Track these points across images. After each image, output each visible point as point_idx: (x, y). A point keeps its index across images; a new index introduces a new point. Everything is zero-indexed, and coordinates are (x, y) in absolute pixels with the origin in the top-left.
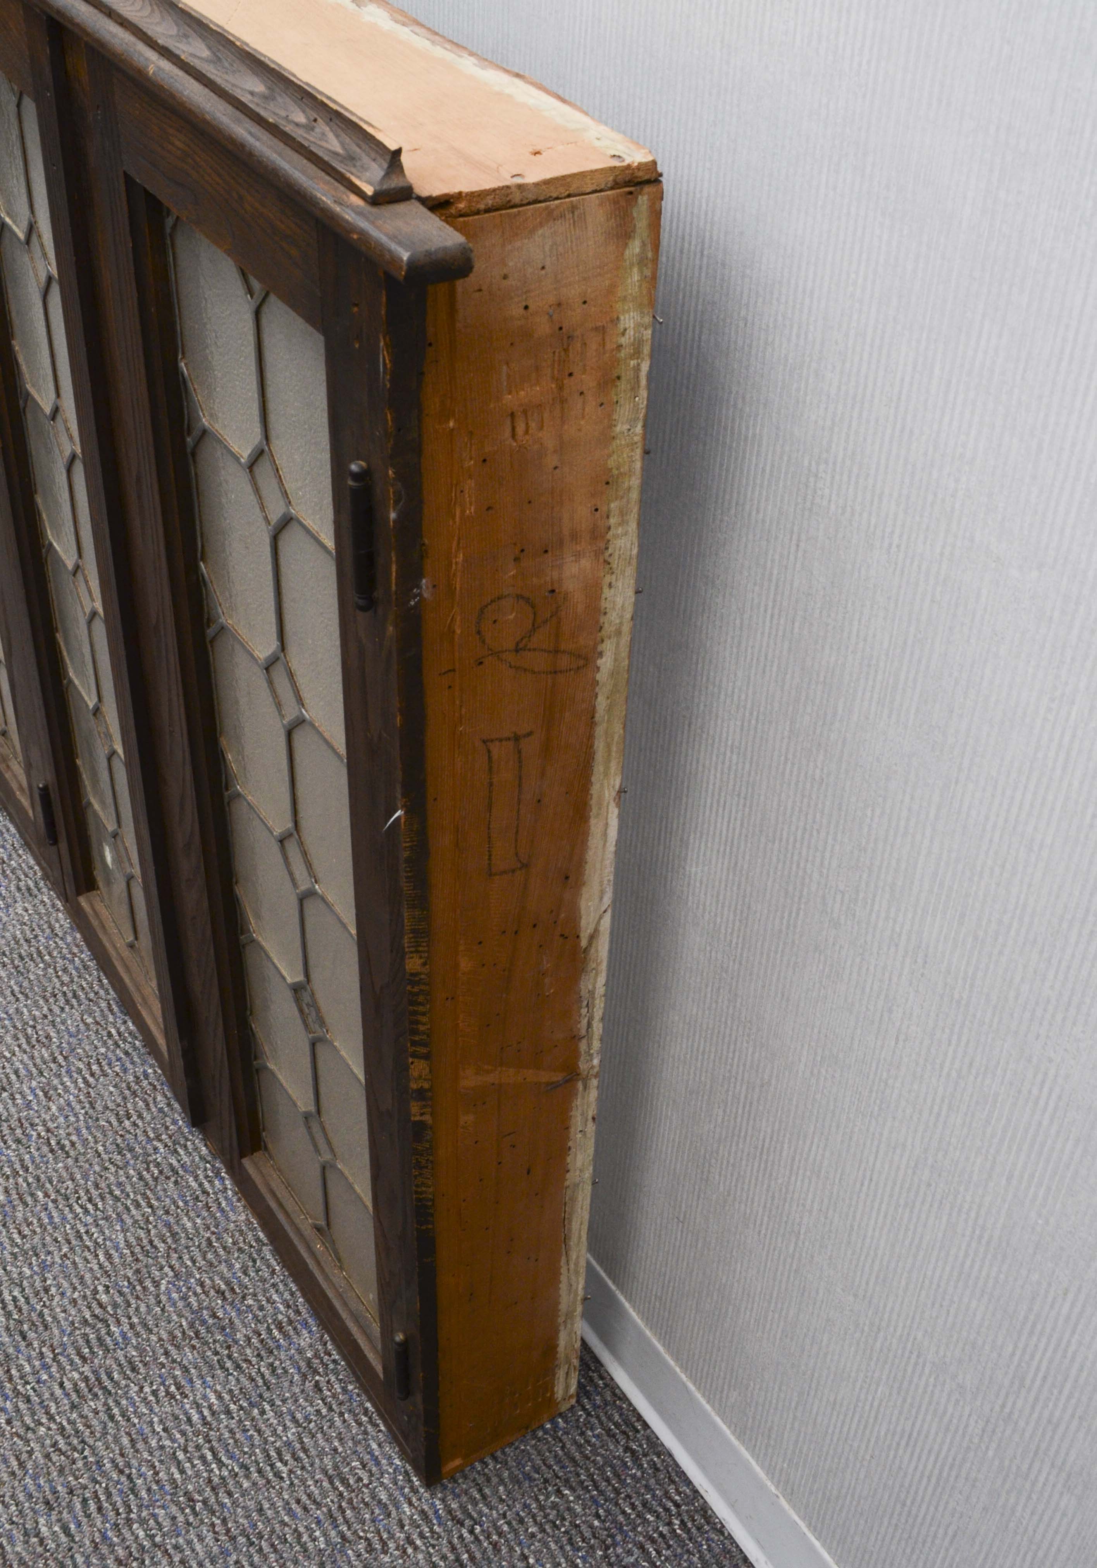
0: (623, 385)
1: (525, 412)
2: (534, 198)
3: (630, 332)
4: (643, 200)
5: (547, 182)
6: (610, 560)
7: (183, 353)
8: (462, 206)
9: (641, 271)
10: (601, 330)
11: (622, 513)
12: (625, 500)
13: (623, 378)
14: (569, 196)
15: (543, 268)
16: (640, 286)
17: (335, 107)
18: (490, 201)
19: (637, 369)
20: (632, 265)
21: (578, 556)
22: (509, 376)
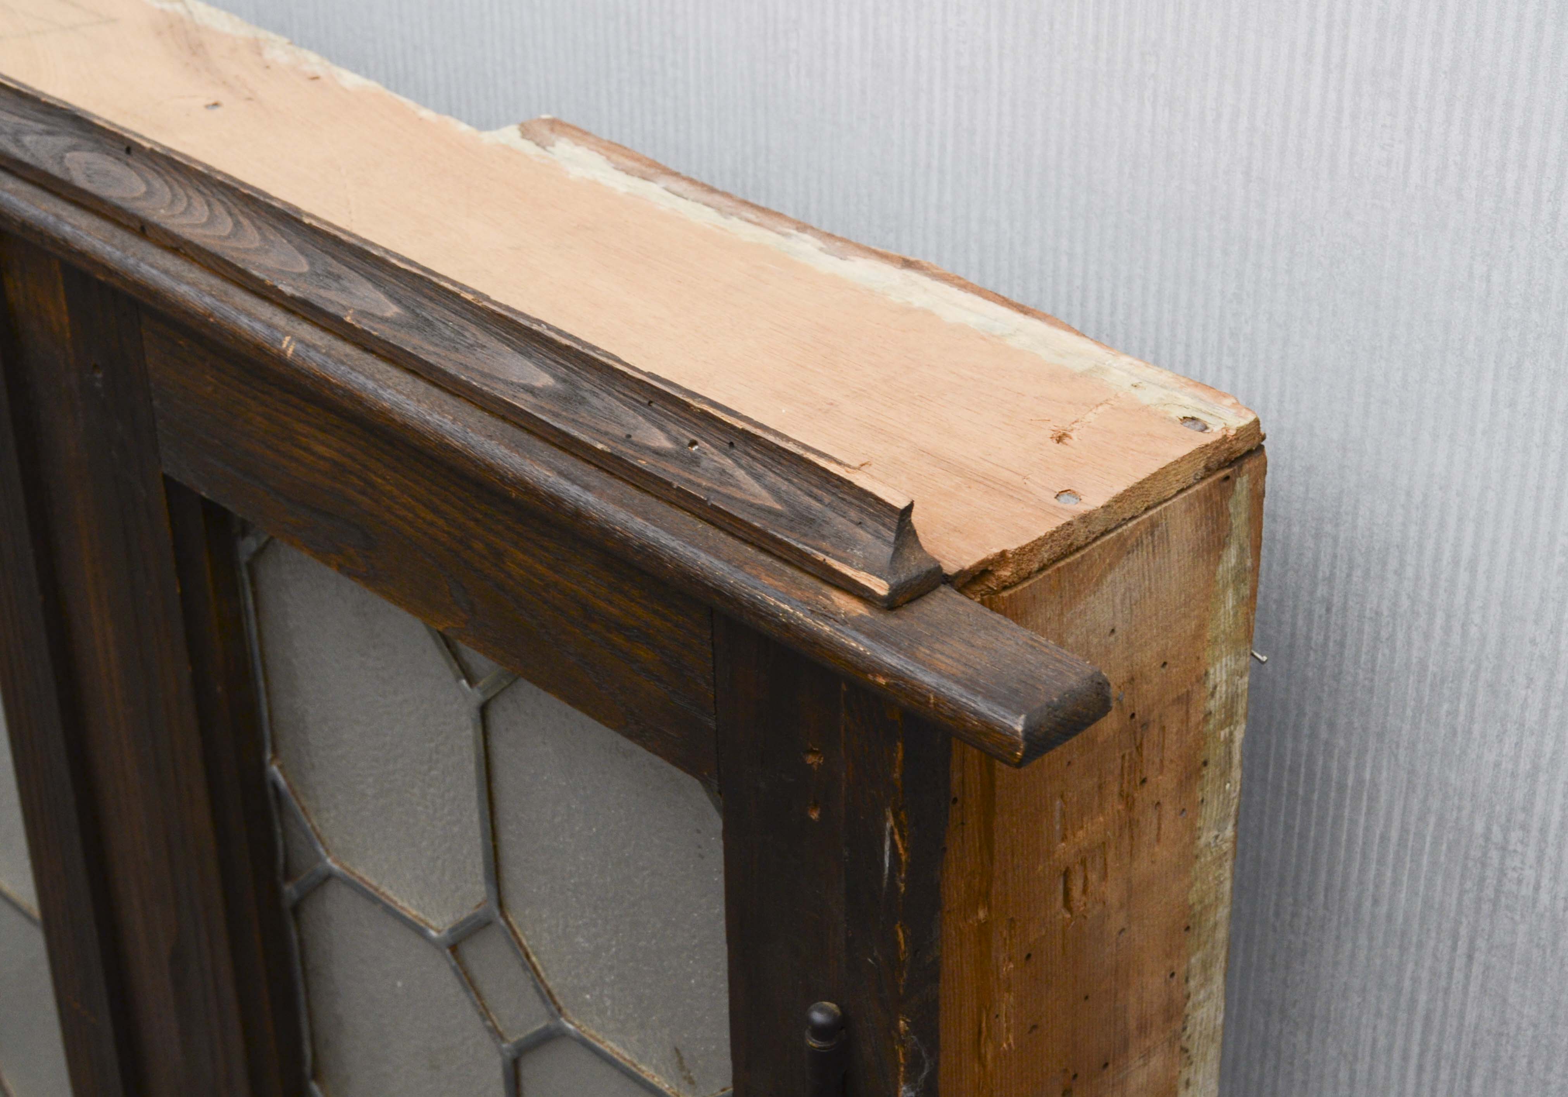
0: (1210, 772)
1: (1083, 862)
2: (1102, 528)
3: (1222, 689)
4: (1242, 484)
5: (1119, 499)
6: (1188, 1045)
7: (275, 750)
8: (1005, 573)
9: (1237, 590)
10: (1185, 700)
11: (1206, 966)
12: (1209, 946)
13: (1211, 762)
14: (1147, 509)
15: (1113, 631)
16: (1235, 615)
17: (740, 425)
18: (1045, 555)
19: (1230, 740)
20: (1225, 587)
21: (1146, 1055)
22: (1063, 815)
